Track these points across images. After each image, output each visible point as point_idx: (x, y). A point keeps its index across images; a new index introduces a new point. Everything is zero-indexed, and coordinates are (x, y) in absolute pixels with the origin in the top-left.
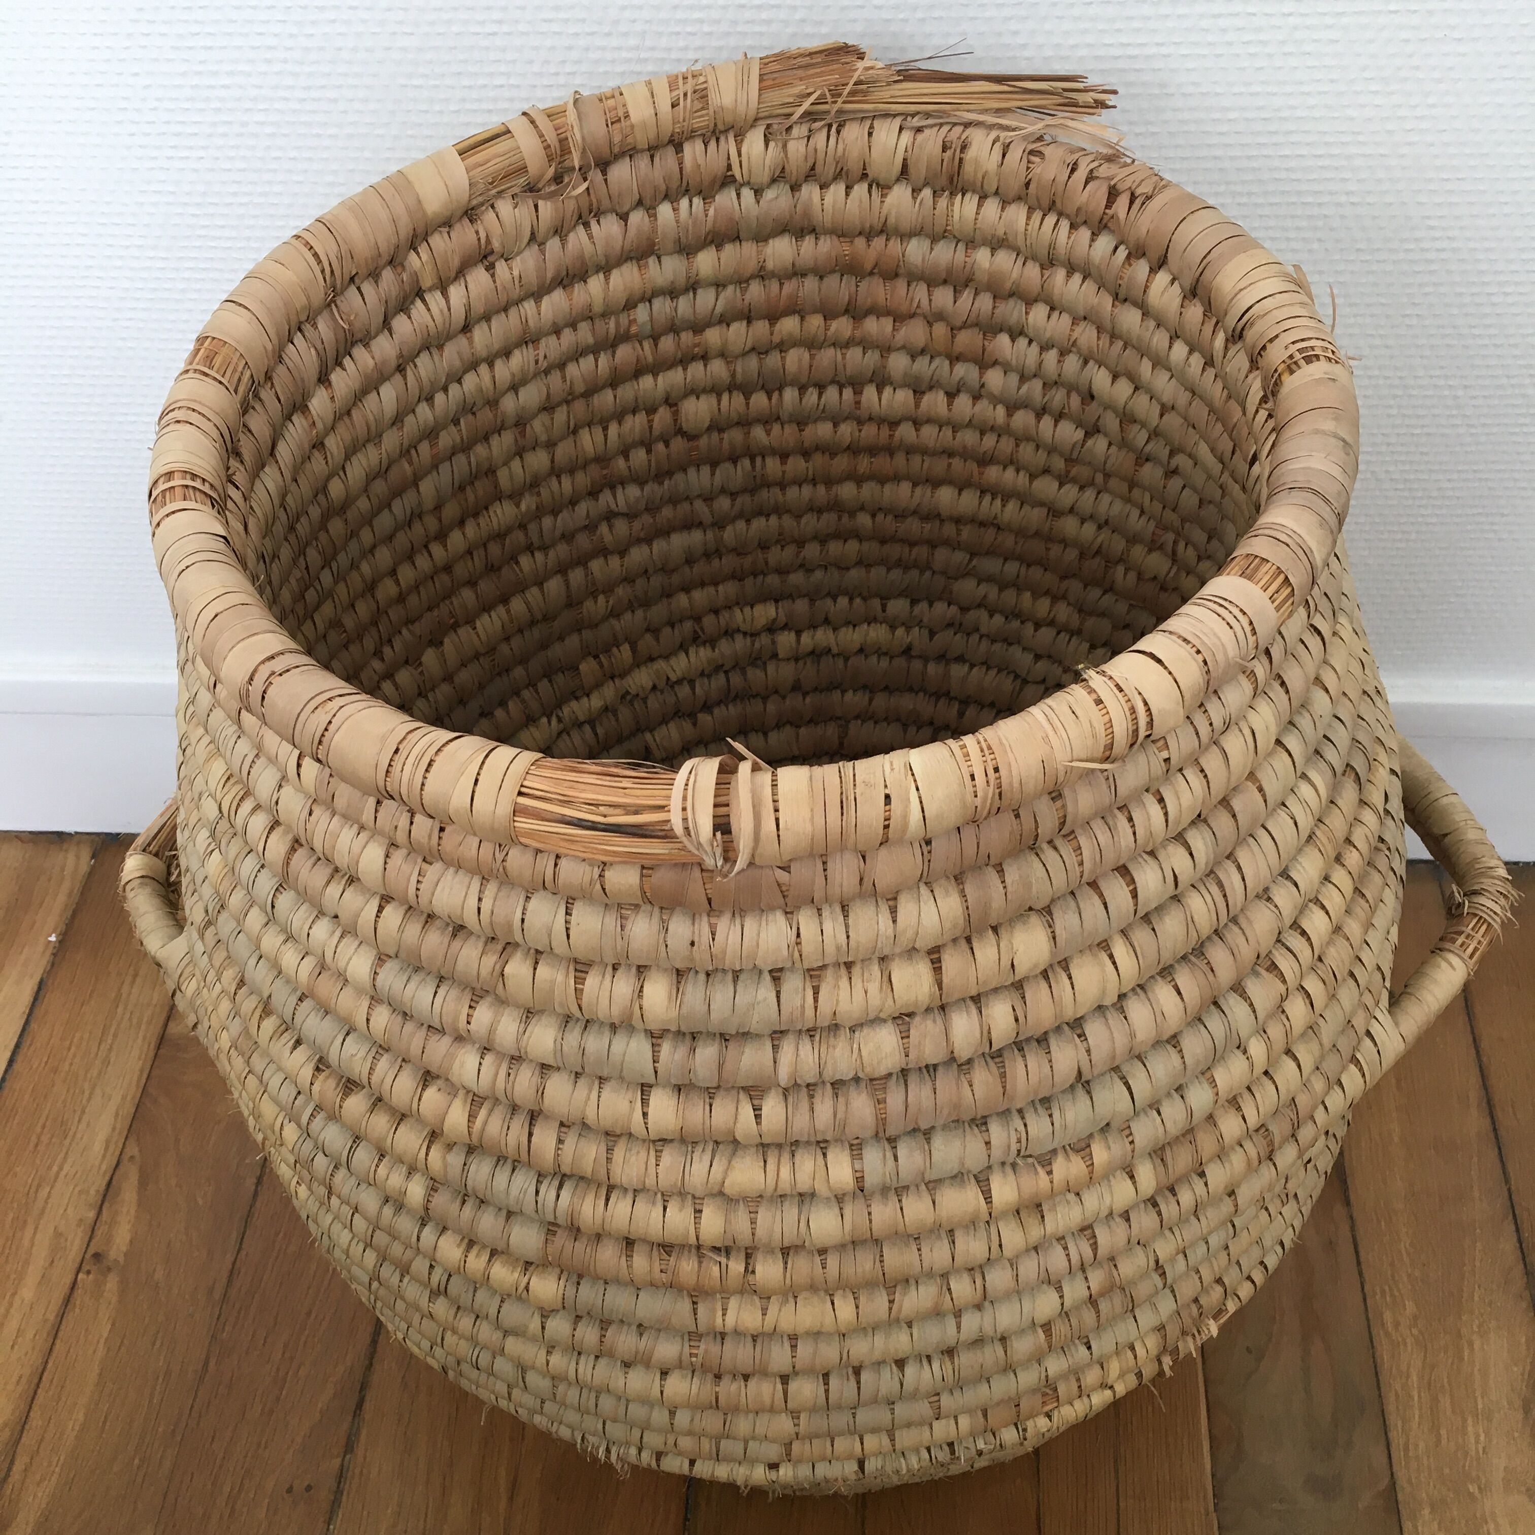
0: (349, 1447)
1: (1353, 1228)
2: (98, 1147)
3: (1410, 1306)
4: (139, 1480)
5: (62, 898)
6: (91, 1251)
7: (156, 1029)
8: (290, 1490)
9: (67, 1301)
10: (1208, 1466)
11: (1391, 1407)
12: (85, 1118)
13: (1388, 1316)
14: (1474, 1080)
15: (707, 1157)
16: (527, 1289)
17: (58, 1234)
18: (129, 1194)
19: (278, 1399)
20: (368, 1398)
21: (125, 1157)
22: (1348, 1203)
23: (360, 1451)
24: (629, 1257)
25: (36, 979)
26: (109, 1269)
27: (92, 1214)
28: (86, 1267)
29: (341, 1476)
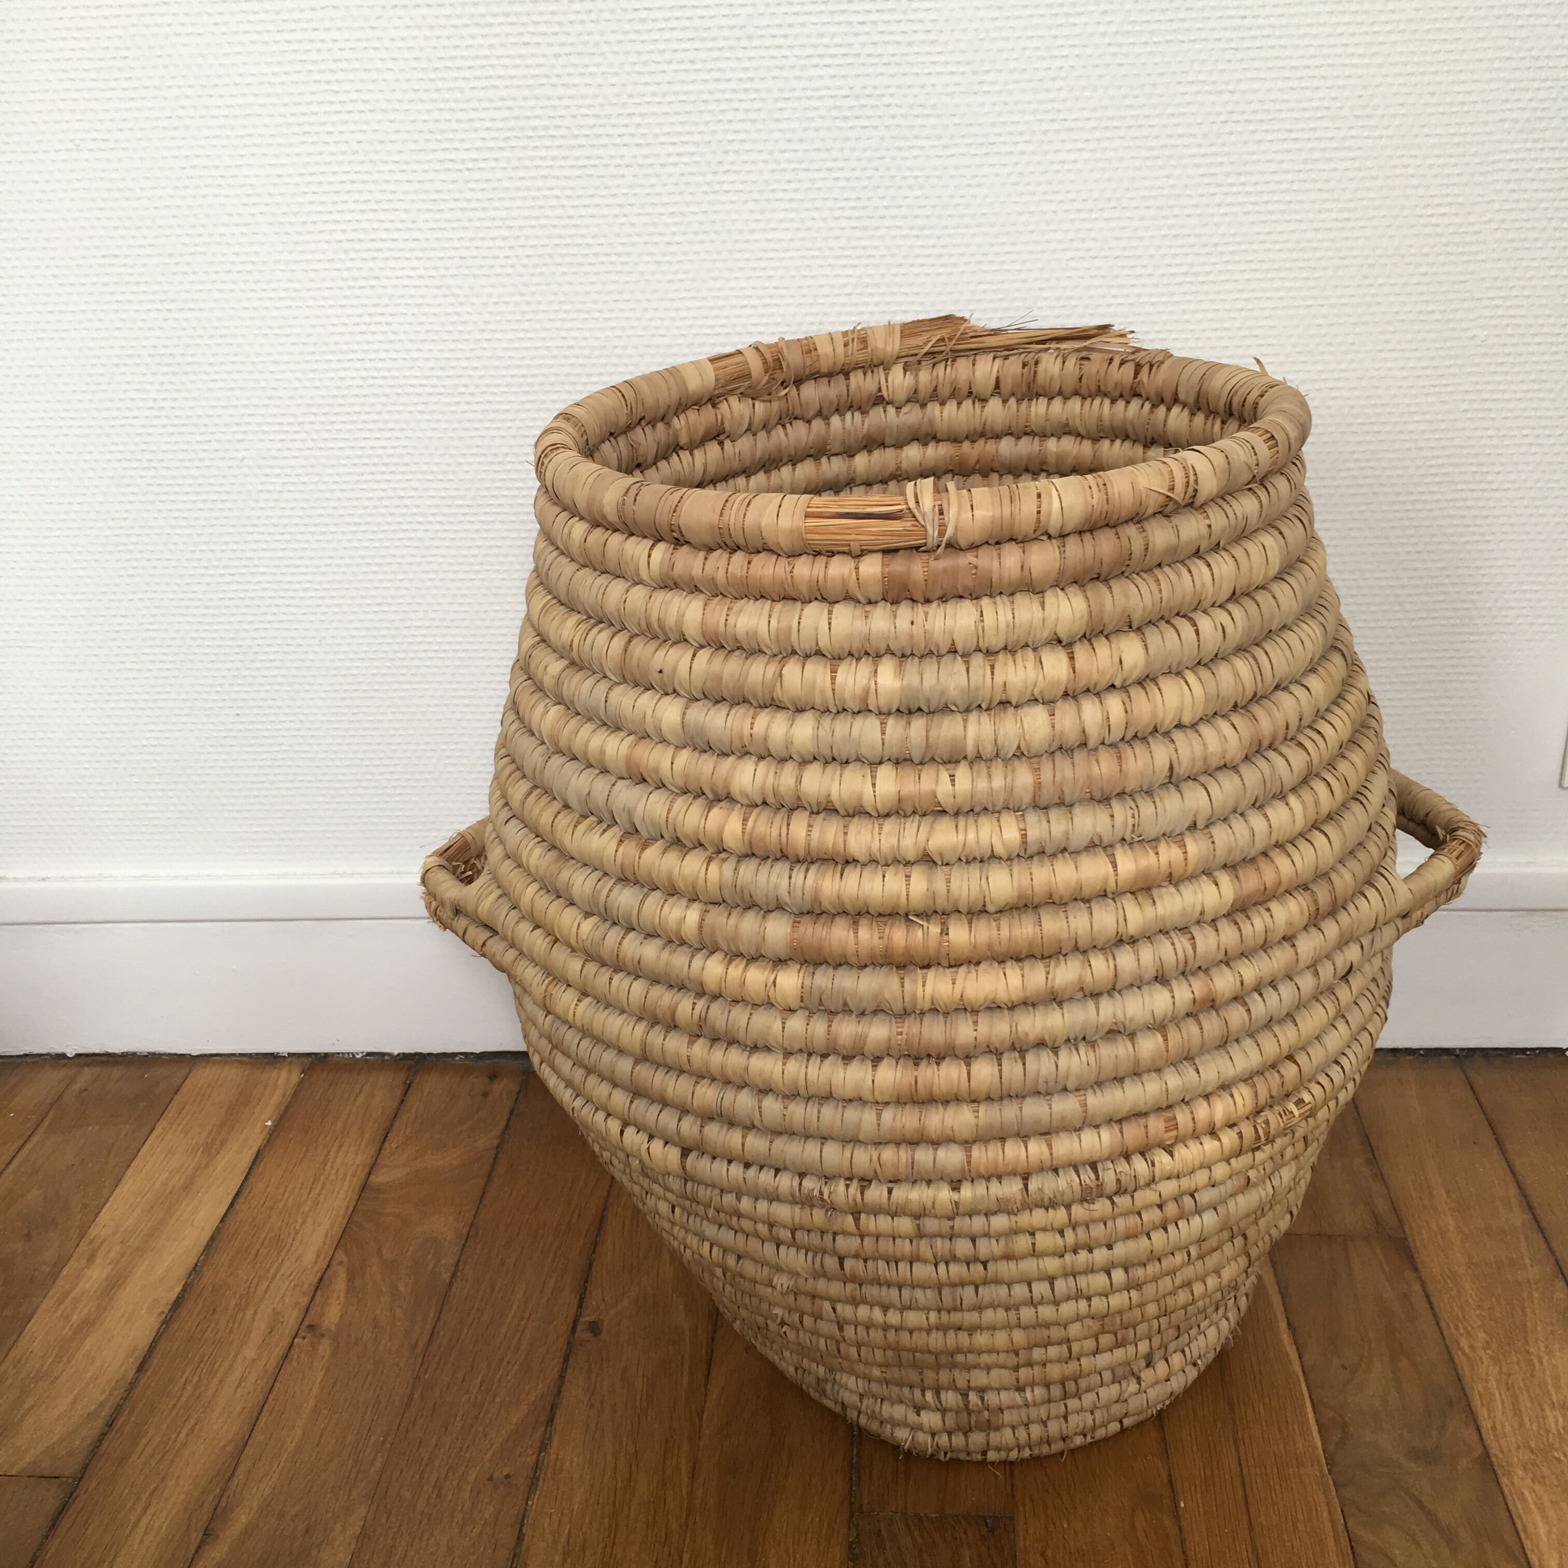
0: (543, 1447)
1: (1423, 1286)
2: (310, 1255)
3: (1482, 1336)
4: (353, 1476)
5: (276, 1098)
6: (306, 1323)
7: (358, 1181)
8: (491, 1479)
9: (285, 1357)
10: (1319, 1444)
11: (1476, 1402)
12: (299, 1237)
13: (1464, 1343)
14: (1513, 1191)
15: (915, 825)
16: (774, 983)
17: (276, 1313)
18: (340, 1285)
19: (477, 1418)
20: (557, 1417)
21: (334, 1263)
22: (1416, 1269)
23: (553, 1450)
24: (856, 932)
25: (253, 1151)
26: (322, 1335)
27: (306, 1300)
28: (301, 1334)
29: (537, 1466)
